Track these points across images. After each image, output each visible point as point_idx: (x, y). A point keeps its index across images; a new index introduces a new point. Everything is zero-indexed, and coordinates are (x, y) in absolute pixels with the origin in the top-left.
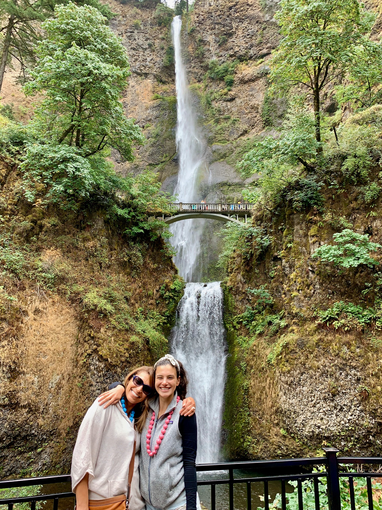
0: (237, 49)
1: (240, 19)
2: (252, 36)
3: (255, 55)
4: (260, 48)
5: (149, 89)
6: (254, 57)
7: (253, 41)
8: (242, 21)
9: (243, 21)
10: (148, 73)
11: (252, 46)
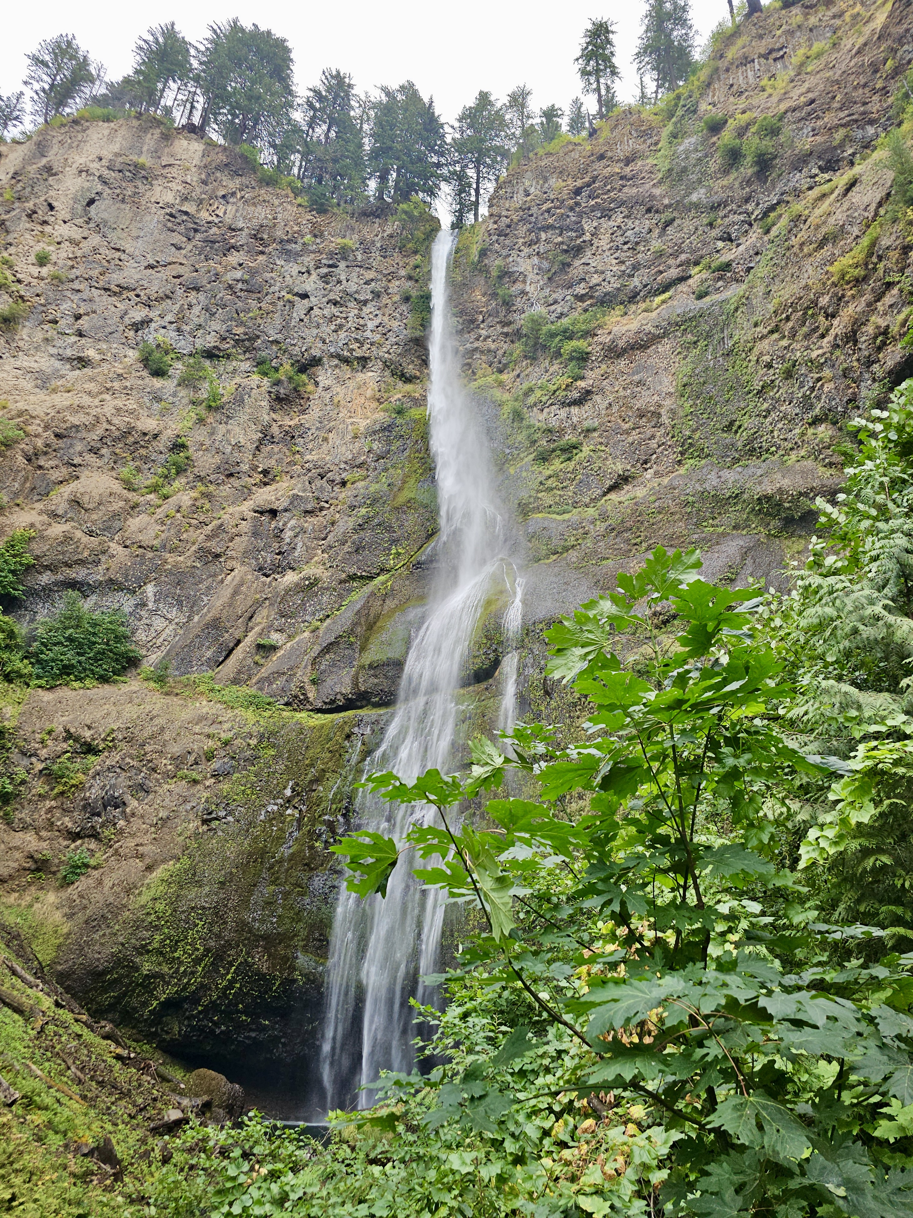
0: (596, 279)
1: (604, 210)
2: (637, 243)
3: (645, 286)
4: (661, 268)
5: (369, 393)
6: (642, 294)
7: (640, 256)
8: (607, 214)
9: (611, 213)
10: (369, 358)
11: (636, 267)
